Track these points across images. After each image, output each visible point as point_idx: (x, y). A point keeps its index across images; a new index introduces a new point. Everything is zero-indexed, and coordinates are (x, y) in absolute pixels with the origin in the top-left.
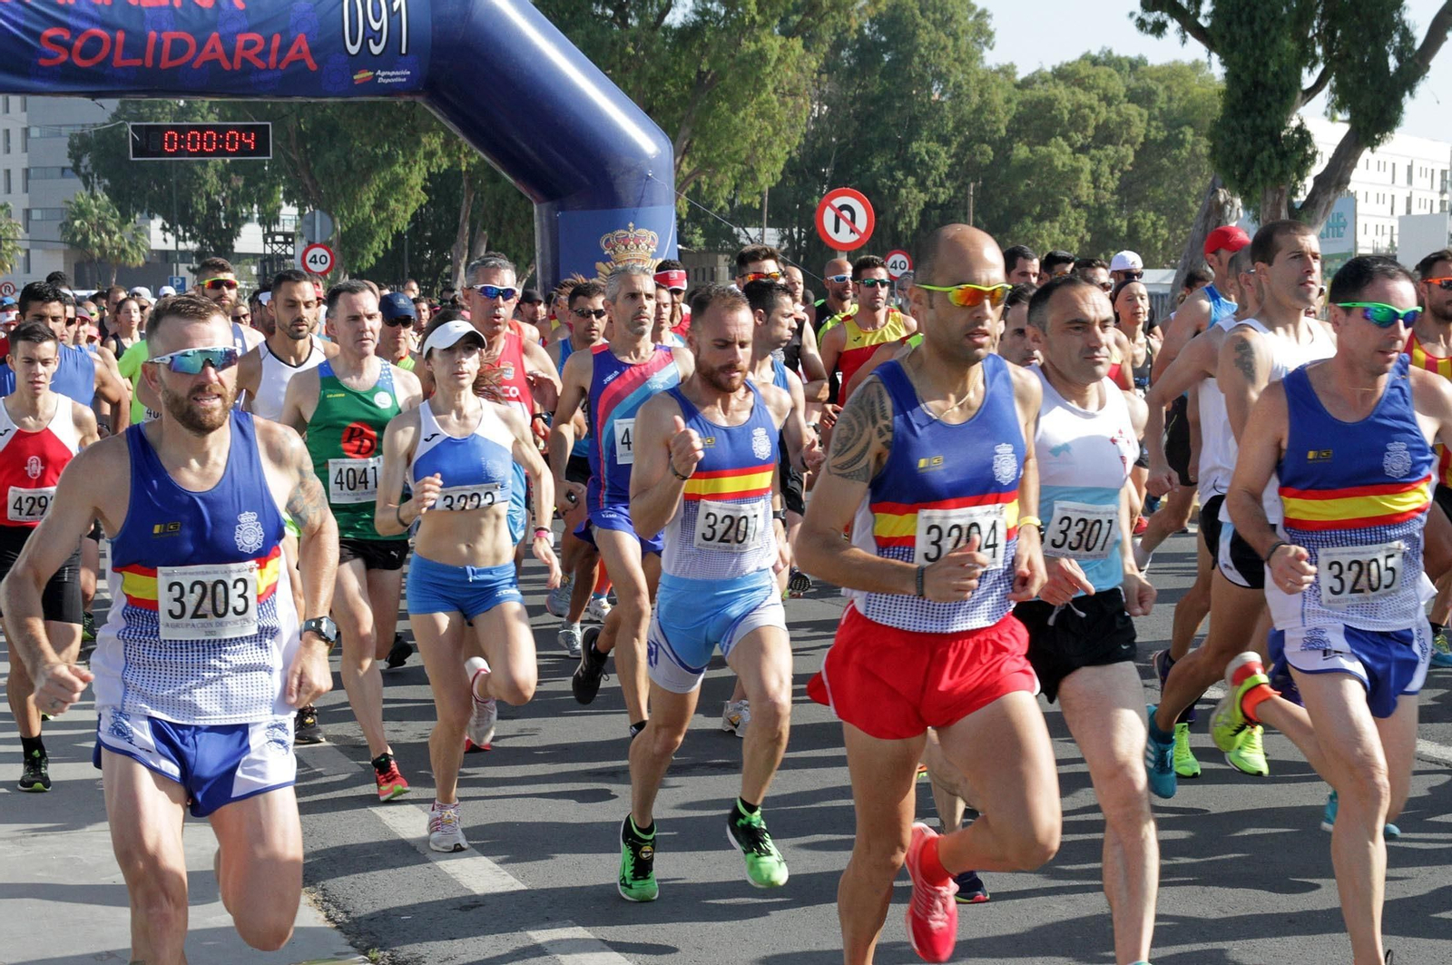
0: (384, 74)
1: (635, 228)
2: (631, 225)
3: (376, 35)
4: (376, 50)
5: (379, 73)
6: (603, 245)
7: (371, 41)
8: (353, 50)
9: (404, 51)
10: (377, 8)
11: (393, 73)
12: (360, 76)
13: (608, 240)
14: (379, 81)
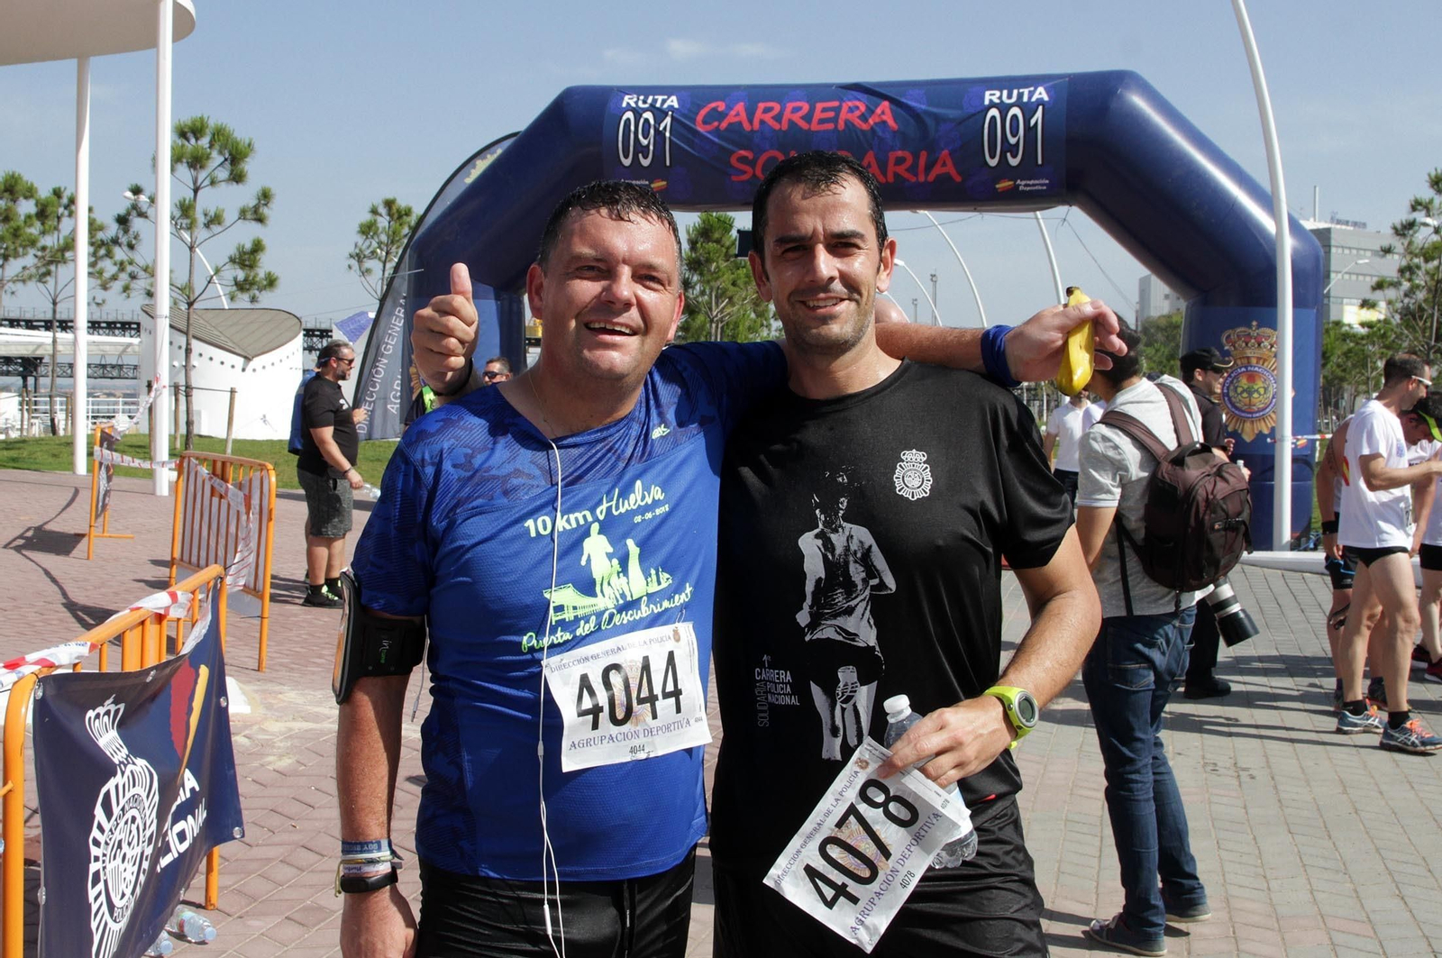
0: (1023, 183)
1: (1259, 327)
2: (1254, 323)
3: (1013, 150)
4: (1014, 162)
5: (1019, 182)
6: (1224, 341)
7: (1008, 154)
8: (993, 163)
9: (1040, 162)
10: (1014, 125)
11: (1032, 182)
12: (1004, 185)
13: (1229, 336)
14: (1021, 188)
